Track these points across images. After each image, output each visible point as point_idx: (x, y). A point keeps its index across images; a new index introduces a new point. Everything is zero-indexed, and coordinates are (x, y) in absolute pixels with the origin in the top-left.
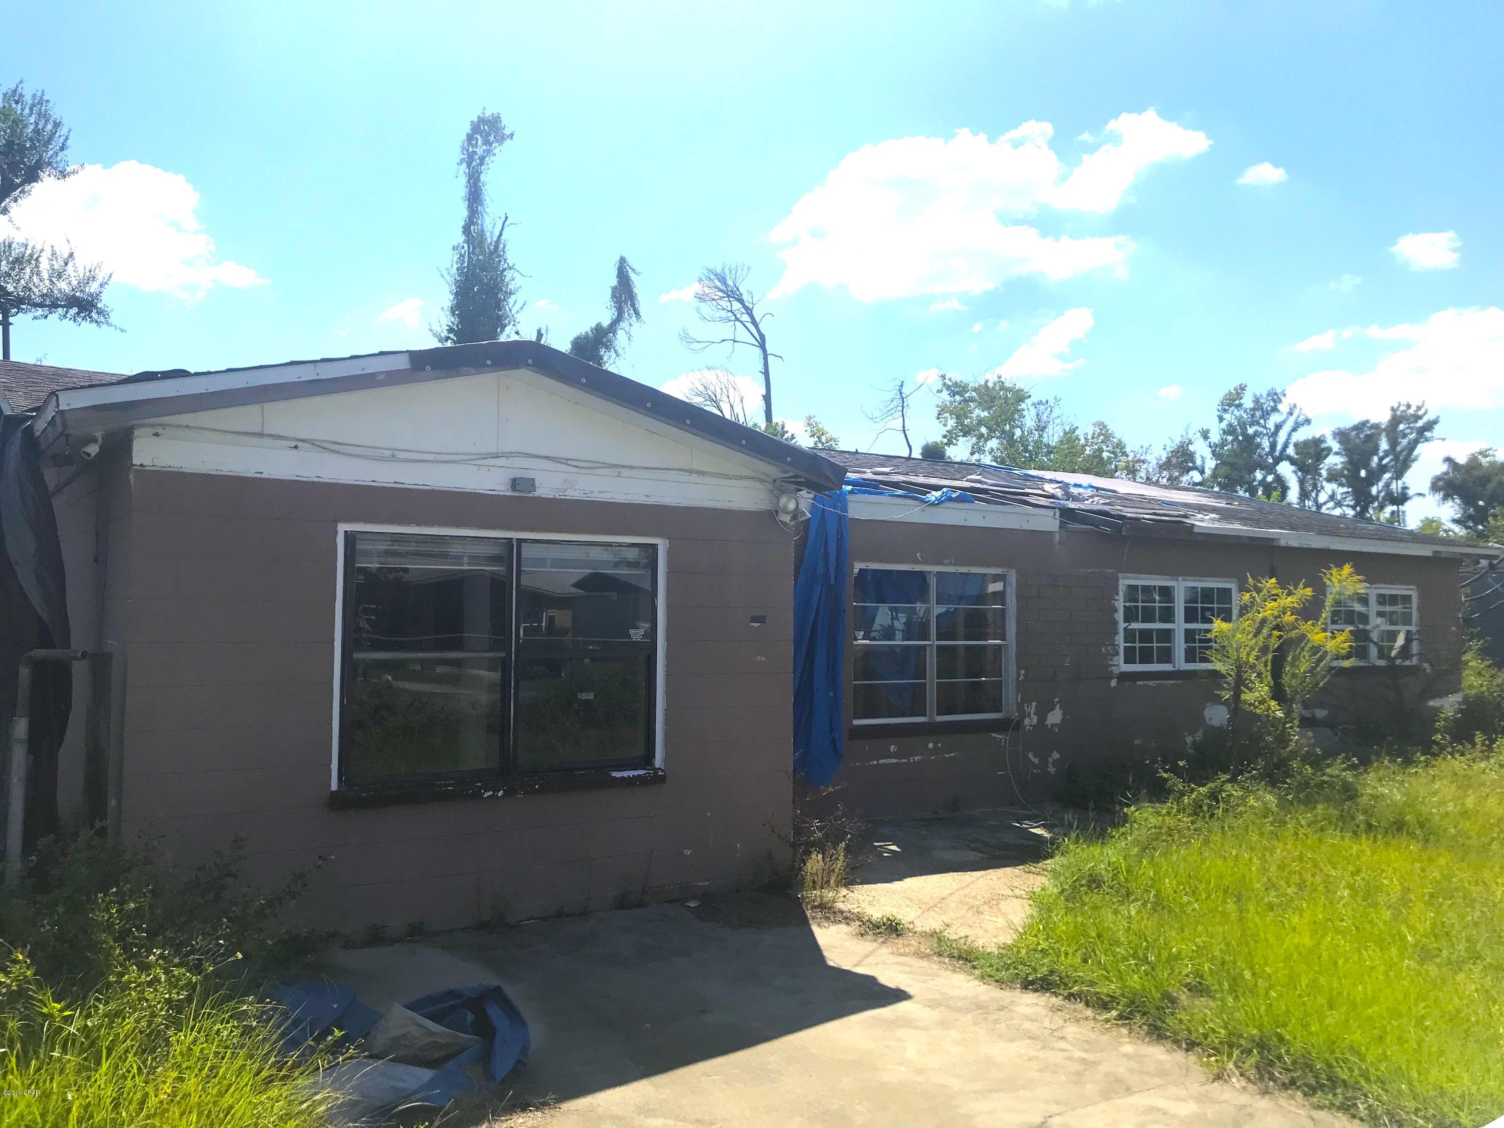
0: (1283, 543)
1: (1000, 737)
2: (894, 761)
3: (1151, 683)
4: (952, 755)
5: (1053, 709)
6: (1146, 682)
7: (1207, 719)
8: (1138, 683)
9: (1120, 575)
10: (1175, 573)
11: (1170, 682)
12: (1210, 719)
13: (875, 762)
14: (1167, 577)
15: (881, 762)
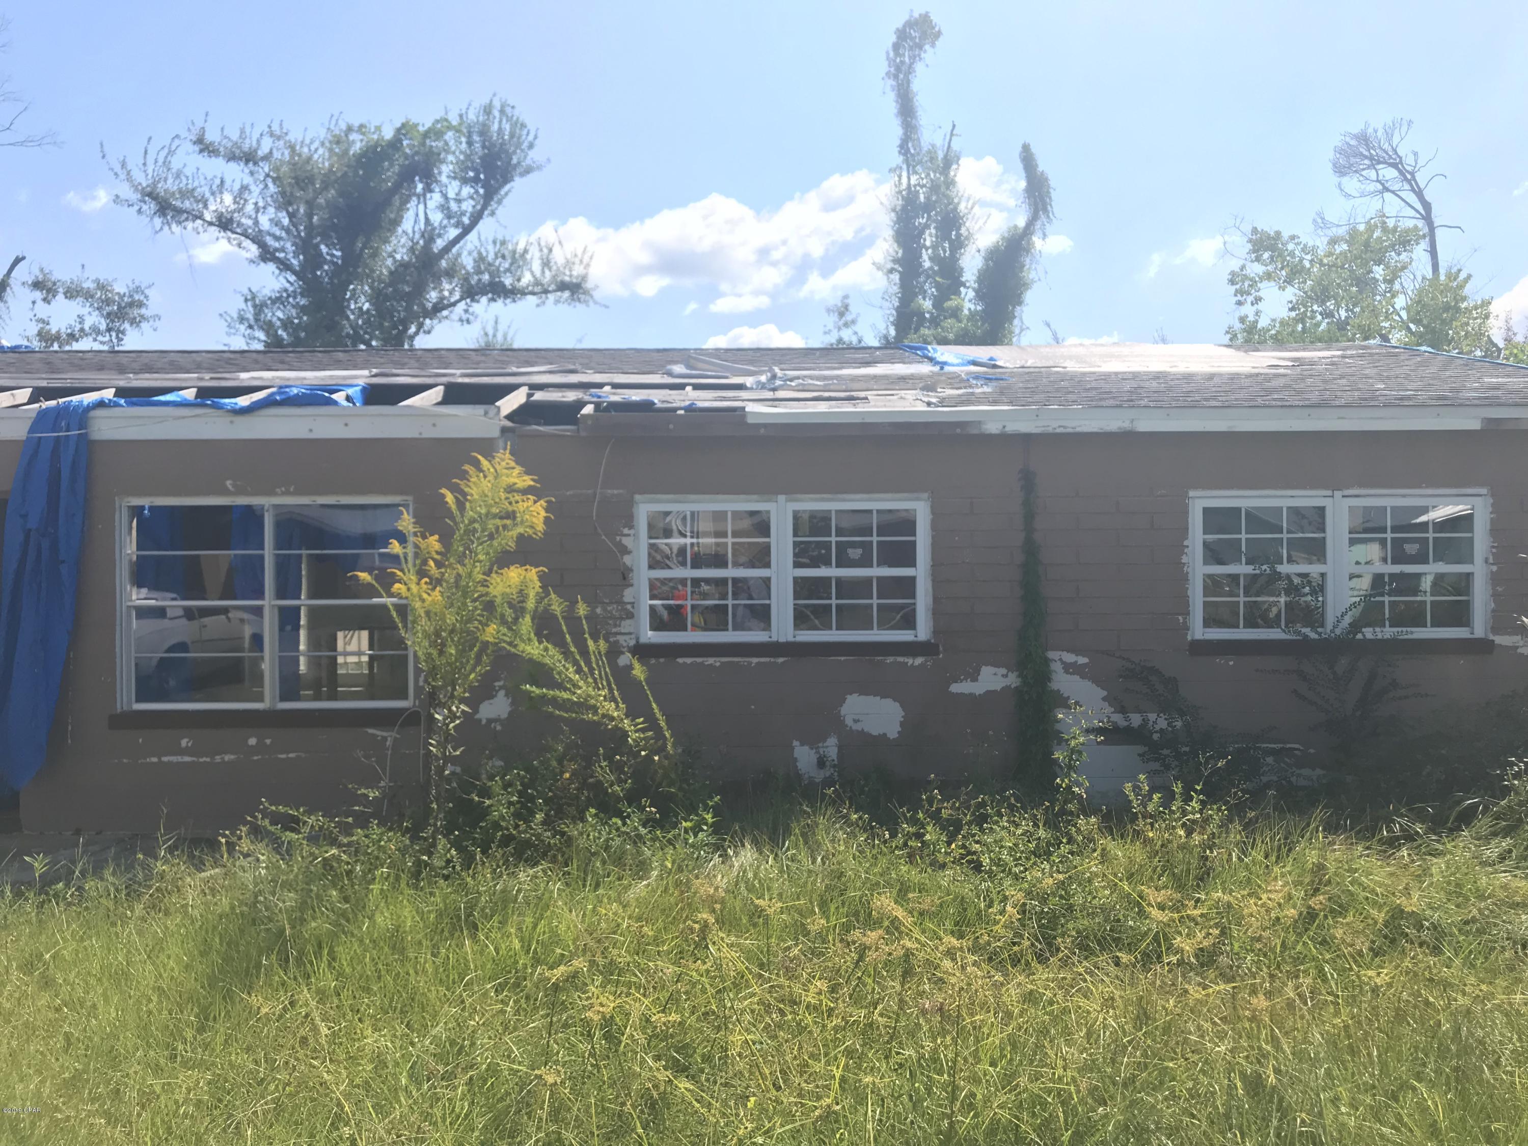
0: (992, 428)
1: (385, 734)
2: (187, 759)
3: (710, 661)
4: (291, 755)
5: (492, 697)
6: (699, 660)
7: (849, 722)
8: (680, 660)
9: (637, 497)
10: (769, 490)
11: (755, 660)
12: (856, 721)
13: (155, 760)
14: (755, 497)
15: (165, 759)
